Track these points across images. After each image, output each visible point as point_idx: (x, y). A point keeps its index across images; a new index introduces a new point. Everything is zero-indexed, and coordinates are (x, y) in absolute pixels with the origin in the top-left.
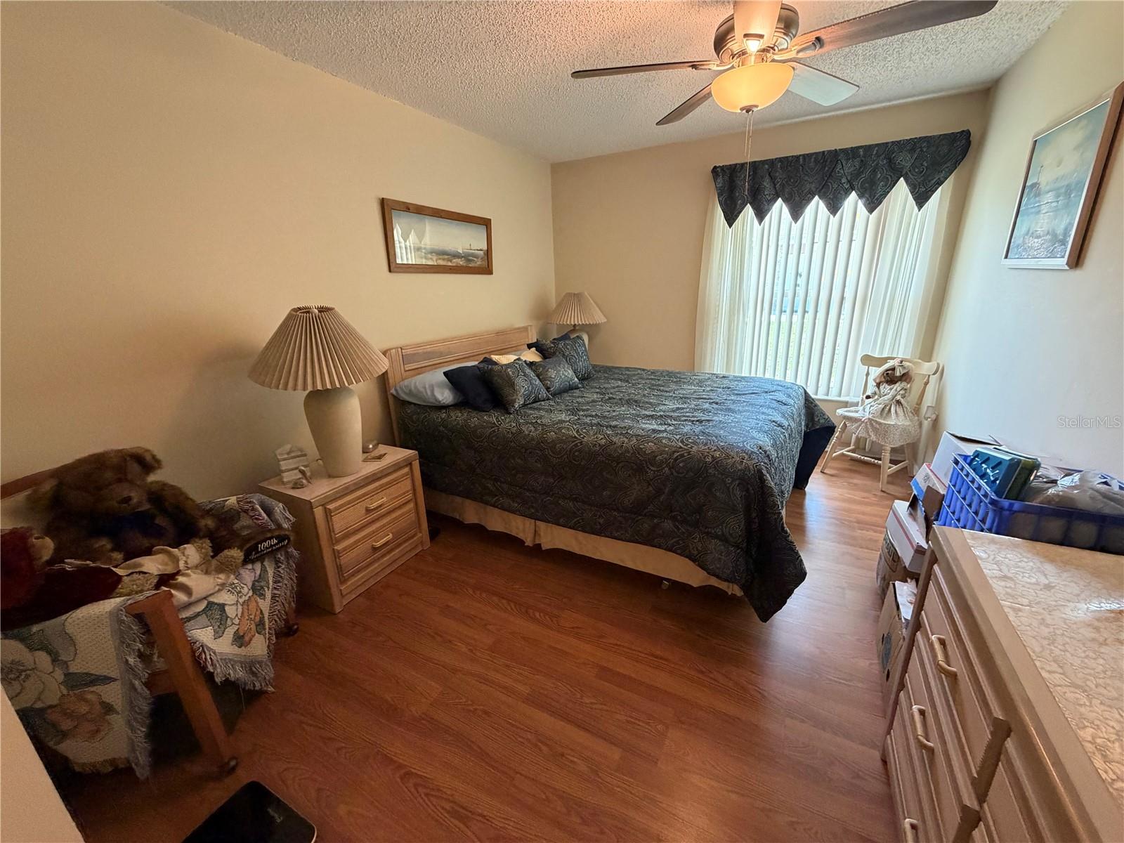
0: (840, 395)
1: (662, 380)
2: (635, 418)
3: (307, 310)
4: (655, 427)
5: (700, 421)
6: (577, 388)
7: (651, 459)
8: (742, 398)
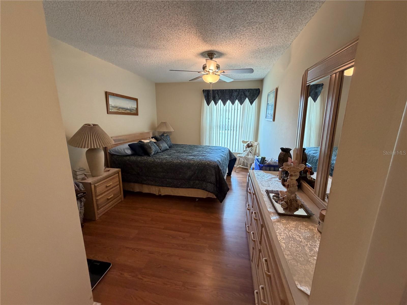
0: (238, 151)
1: (192, 147)
2: (187, 156)
3: (89, 125)
4: (193, 157)
5: (204, 156)
6: (168, 150)
7: (192, 165)
8: (214, 151)
